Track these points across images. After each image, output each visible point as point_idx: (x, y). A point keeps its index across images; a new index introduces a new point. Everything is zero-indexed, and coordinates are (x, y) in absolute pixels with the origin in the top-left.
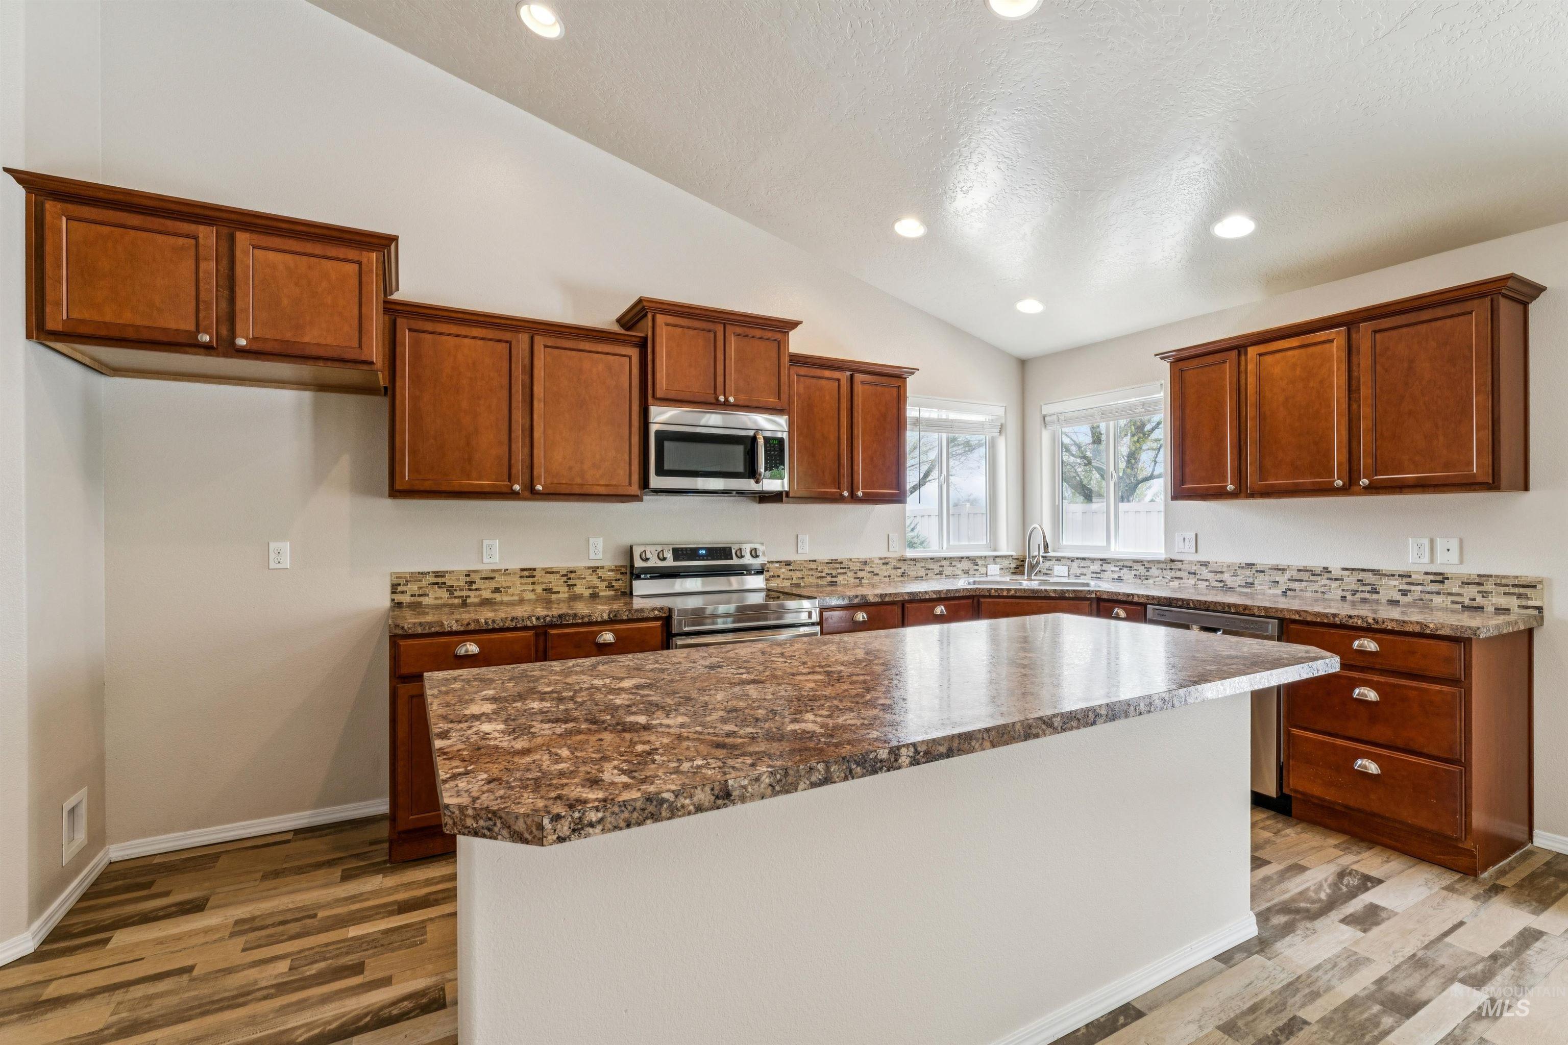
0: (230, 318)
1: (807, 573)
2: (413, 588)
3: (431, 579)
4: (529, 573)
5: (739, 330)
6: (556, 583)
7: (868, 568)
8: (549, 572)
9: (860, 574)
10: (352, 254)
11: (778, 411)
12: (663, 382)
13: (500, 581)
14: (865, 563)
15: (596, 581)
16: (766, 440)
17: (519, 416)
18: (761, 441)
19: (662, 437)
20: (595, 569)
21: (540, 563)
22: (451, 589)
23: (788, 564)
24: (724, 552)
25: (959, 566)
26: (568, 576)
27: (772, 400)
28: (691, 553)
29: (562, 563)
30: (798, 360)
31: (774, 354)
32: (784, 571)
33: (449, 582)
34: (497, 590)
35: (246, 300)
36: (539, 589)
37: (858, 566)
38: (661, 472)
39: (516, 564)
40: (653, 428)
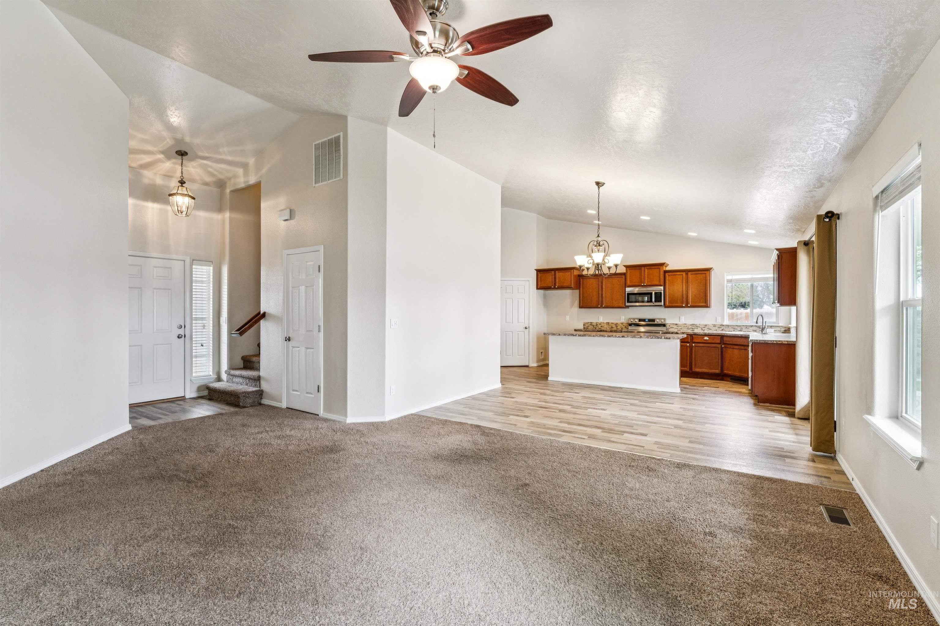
0: (555, 284)
1: (682, 327)
2: (587, 325)
3: (590, 323)
4: (608, 323)
5: (648, 267)
6: (614, 326)
7: (707, 327)
8: (612, 323)
9: (703, 329)
10: (570, 271)
11: (661, 285)
12: (628, 283)
13: (602, 325)
14: (706, 325)
15: (622, 326)
16: (655, 293)
17: (600, 292)
18: (653, 293)
19: (629, 294)
20: (622, 323)
21: (610, 321)
22: (593, 326)
23: (676, 324)
24: (653, 320)
25: (751, 328)
26: (616, 324)
27: (658, 283)
28: (644, 320)
29: (615, 322)
30: (666, 272)
31: (658, 272)
32: (675, 327)
33: (593, 324)
34: (602, 327)
35: (557, 280)
36: (610, 327)
37: (703, 326)
38: (628, 301)
39: (605, 321)
40: (626, 293)
